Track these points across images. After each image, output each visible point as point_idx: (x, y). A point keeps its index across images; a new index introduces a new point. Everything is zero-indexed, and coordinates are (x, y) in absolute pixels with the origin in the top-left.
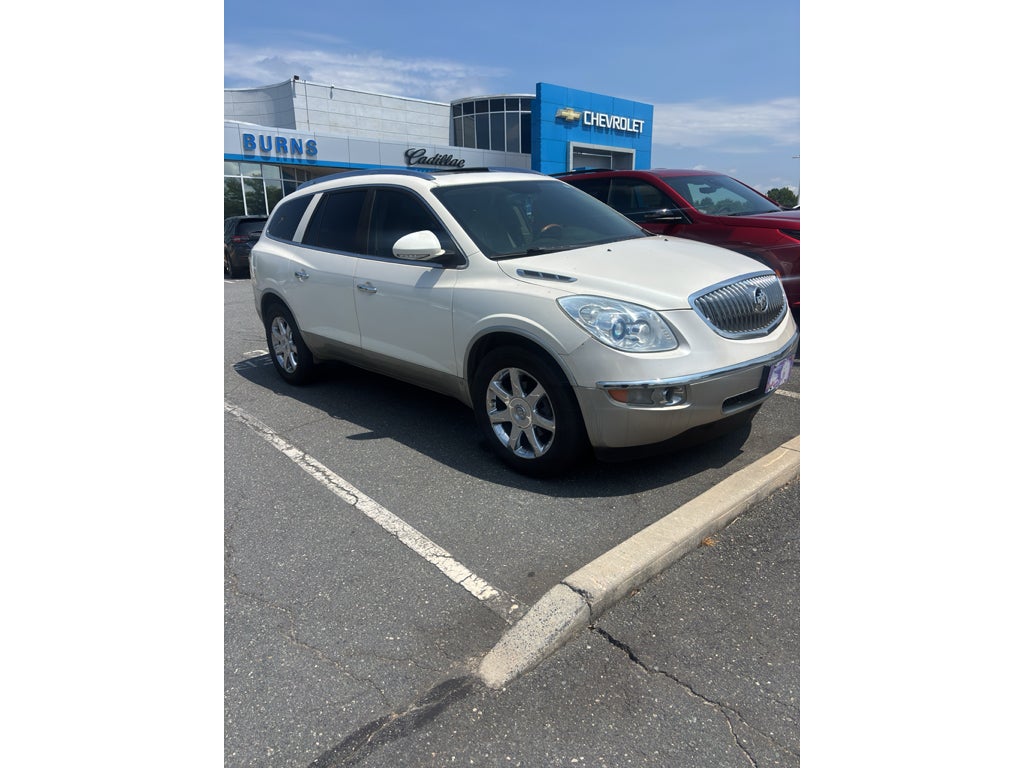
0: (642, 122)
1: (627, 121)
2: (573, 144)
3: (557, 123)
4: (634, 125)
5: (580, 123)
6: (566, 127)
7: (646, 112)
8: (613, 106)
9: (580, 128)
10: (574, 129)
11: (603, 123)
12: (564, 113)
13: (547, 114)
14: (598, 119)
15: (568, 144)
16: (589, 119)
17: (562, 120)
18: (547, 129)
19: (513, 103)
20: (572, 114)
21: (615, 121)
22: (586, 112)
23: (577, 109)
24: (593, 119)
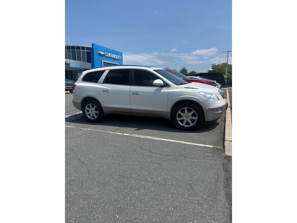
0: (120, 57)
1: (117, 56)
2: (103, 61)
3: (98, 55)
4: (118, 57)
5: (105, 56)
6: (101, 56)
7: (121, 54)
8: (113, 52)
9: (105, 57)
10: (103, 57)
11: (110, 56)
12: (100, 52)
13: (96, 52)
14: (109, 55)
15: (102, 61)
16: (107, 55)
17: (100, 54)
18: (96, 57)
19: (83, 48)
20: (102, 53)
21: (114, 56)
22: (106, 53)
23: (104, 52)
24: (108, 55)
